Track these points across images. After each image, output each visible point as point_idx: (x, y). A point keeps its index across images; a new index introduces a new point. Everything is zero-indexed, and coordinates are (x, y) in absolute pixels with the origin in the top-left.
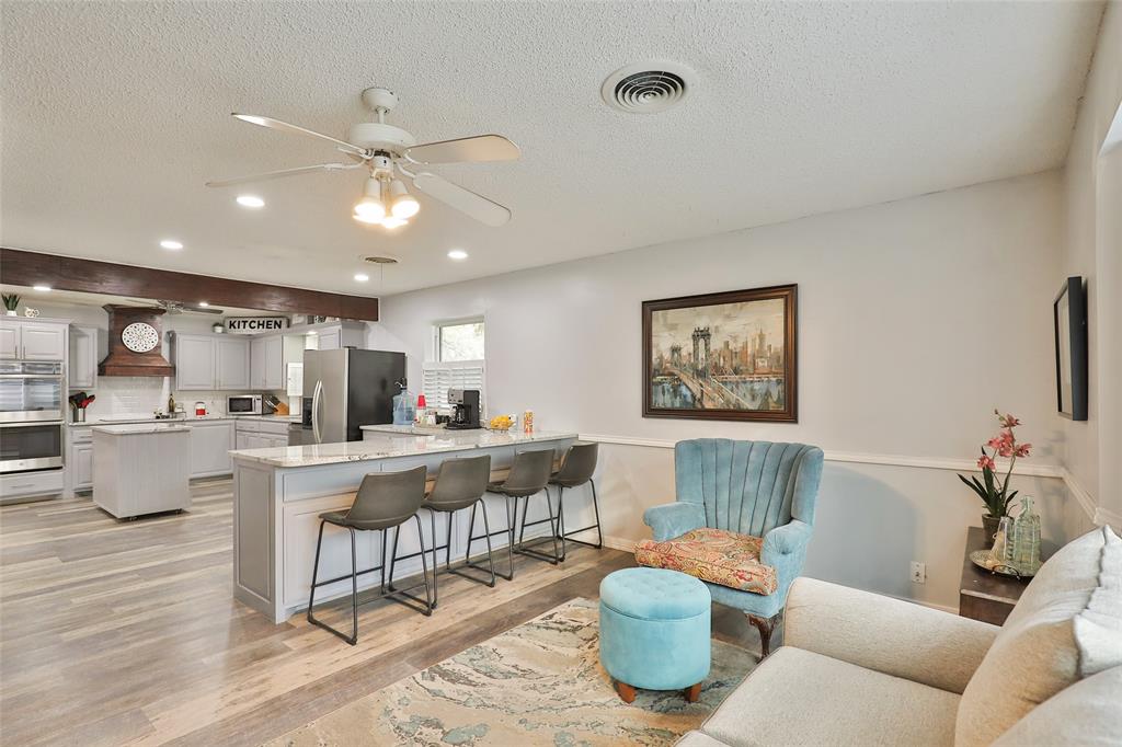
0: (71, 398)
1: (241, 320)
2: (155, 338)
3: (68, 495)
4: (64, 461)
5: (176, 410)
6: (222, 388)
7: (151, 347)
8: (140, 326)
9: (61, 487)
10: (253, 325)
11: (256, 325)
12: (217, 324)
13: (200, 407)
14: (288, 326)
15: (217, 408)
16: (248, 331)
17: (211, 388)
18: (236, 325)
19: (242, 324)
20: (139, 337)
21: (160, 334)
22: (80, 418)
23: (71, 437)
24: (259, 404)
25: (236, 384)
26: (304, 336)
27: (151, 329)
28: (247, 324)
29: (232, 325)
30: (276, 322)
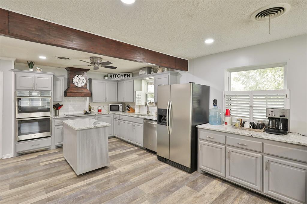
0: (54, 106)
1: (114, 74)
2: (85, 81)
3: (53, 148)
4: (51, 134)
5: (92, 110)
6: (108, 101)
7: (83, 84)
8: (79, 76)
9: (50, 145)
10: (119, 76)
11: (120, 76)
12: (105, 76)
13: (100, 109)
14: (133, 77)
15: (105, 109)
16: (117, 78)
17: (105, 101)
18: (112, 76)
19: (114, 76)
20: (79, 81)
21: (86, 79)
22: (57, 114)
23: (54, 124)
24: (121, 107)
25: (113, 99)
26: (141, 80)
27: (83, 78)
28: (117, 76)
29: (111, 76)
30: (128, 75)
